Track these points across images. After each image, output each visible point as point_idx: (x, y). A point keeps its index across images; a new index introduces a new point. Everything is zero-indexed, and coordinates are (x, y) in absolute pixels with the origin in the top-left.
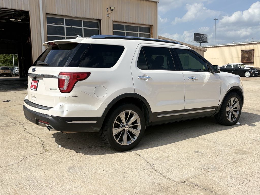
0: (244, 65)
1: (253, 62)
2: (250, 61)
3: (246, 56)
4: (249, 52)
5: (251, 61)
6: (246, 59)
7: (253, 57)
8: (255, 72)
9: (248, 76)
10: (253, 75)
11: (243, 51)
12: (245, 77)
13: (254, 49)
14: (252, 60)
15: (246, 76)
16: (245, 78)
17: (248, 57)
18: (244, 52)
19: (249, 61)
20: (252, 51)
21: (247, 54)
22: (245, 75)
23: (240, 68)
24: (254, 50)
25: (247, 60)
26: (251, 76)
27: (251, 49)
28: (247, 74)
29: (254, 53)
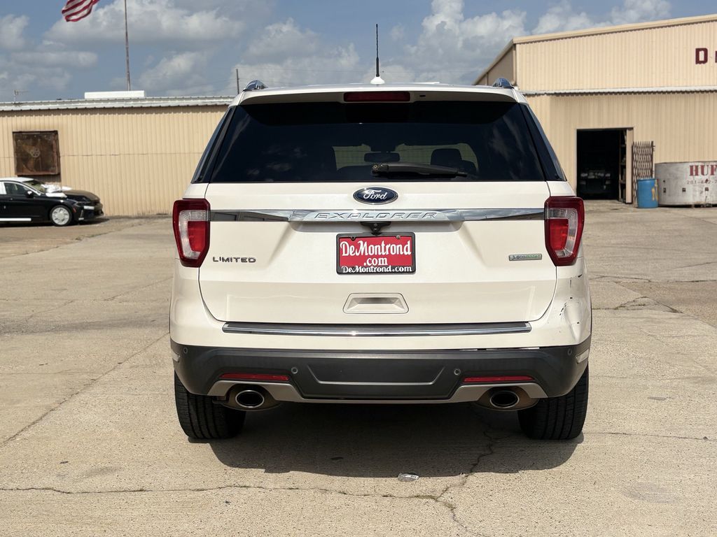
0: (42, 185)
1: (59, 174)
2: (47, 170)
3: (33, 152)
4: (41, 138)
5: (52, 171)
6: (31, 163)
7: (56, 156)
8: (86, 207)
9: (63, 220)
10: (80, 219)
11: (19, 136)
12: (53, 224)
13: (56, 129)
14: (54, 166)
15: (56, 222)
16: (53, 227)
17: (40, 156)
18: (22, 139)
19: (43, 171)
20: (52, 138)
21: (34, 144)
22: (54, 219)
23: (33, 193)
24: (56, 133)
25: (37, 167)
26: (73, 222)
27: (47, 130)
28: (60, 215)
29: (57, 141)
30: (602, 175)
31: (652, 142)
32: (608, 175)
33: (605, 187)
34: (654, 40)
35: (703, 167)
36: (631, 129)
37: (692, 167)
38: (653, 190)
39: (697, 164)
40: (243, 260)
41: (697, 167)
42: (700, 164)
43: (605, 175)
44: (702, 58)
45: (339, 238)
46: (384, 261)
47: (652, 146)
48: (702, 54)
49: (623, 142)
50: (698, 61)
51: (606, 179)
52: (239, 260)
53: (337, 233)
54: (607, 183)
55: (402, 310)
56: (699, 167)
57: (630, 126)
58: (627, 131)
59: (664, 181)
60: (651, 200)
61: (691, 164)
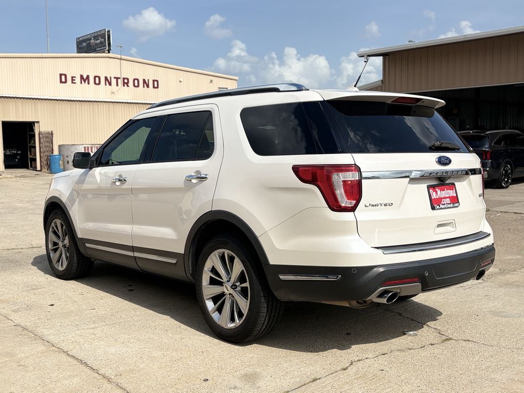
30: (15, 152)
31: (52, 131)
32: (19, 152)
33: (17, 160)
34: (33, 66)
35: (91, 148)
36: (38, 122)
37: (85, 147)
38: (61, 162)
39: (88, 146)
40: (385, 205)
41: (88, 148)
42: (90, 146)
43: (17, 152)
44: (63, 80)
45: (429, 187)
46: (448, 201)
47: (52, 134)
48: (63, 77)
49: (33, 130)
50: (61, 82)
51: (17, 154)
52: (383, 205)
53: (427, 185)
54: (18, 157)
55: (453, 229)
56: (90, 148)
57: (37, 120)
58: (35, 124)
59: (67, 156)
60: (60, 168)
61: (84, 146)
